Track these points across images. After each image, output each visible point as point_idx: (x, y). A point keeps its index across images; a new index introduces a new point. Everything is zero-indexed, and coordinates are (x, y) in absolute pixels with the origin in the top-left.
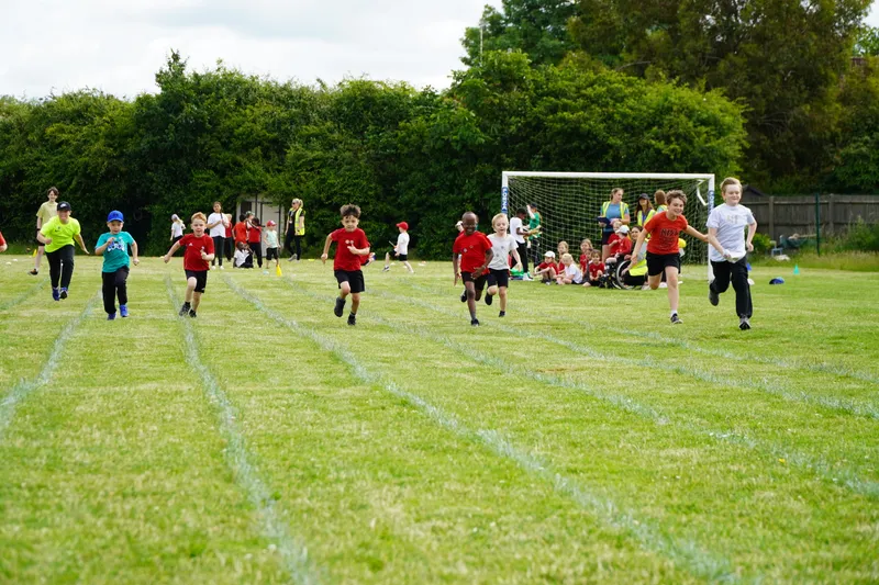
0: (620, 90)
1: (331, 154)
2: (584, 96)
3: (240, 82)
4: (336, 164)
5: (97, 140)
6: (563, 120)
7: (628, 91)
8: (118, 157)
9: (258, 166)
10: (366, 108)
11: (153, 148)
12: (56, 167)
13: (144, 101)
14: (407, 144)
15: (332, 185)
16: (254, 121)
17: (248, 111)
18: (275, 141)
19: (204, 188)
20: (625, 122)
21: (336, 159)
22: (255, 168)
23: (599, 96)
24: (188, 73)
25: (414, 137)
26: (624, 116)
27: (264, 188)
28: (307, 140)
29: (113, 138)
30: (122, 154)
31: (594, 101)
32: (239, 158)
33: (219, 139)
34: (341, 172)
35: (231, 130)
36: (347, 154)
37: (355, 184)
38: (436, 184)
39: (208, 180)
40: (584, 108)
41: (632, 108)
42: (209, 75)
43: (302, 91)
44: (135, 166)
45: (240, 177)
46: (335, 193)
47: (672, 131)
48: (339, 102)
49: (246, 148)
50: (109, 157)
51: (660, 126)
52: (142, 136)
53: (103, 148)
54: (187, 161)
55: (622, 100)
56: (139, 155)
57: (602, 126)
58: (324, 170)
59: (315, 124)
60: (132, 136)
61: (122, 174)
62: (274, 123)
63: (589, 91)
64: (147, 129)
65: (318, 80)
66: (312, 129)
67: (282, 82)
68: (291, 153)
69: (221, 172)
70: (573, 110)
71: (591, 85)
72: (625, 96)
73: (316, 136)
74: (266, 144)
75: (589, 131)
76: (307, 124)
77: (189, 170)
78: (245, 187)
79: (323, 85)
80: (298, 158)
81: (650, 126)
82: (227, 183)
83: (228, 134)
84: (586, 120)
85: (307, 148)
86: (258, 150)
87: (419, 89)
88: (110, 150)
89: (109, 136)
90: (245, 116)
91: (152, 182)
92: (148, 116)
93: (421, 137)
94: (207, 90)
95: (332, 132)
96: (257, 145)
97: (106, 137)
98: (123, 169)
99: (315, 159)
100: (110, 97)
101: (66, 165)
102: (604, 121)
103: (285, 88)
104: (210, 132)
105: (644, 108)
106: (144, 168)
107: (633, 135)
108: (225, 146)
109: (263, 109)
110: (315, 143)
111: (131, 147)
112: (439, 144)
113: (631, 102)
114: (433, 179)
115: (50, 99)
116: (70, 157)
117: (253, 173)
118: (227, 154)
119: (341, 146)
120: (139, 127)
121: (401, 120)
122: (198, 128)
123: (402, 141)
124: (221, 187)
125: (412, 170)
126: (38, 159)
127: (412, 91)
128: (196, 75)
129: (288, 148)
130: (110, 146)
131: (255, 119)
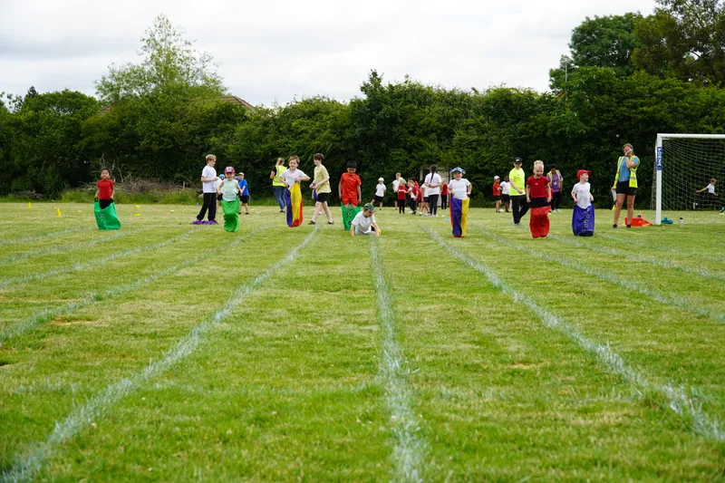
0: (680, 91)
1: (483, 137)
2: (655, 95)
3: (421, 90)
4: (487, 144)
5: (325, 130)
6: (643, 112)
7: (686, 91)
8: (340, 141)
9: (435, 146)
10: (505, 106)
11: (363, 134)
12: (299, 147)
13: (356, 104)
14: (536, 130)
15: (485, 158)
16: (431, 116)
17: (426, 110)
18: (445, 129)
19: (398, 160)
20: (686, 113)
21: (487, 140)
22: (432, 147)
23: (665, 95)
24: (384, 84)
25: (540, 126)
26: (685, 108)
27: (439, 160)
28: (467, 128)
29: (336, 129)
30: (343, 139)
31: (663, 97)
32: (421, 140)
33: (407, 128)
34: (491, 149)
35: (415, 123)
36: (494, 137)
37: (500, 157)
38: (556, 157)
39: (400, 155)
40: (657, 103)
41: (689, 103)
42: (399, 86)
43: (464, 96)
44: (351, 146)
45: (422, 153)
46: (487, 163)
47: (719, 118)
48: (488, 103)
49: (425, 134)
50: (333, 141)
51: (710, 115)
52: (355, 127)
53: (330, 135)
54: (387, 143)
55: (682, 97)
56: (354, 139)
57: (670, 116)
58: (479, 148)
59: (472, 117)
60: (348, 127)
61: (343, 152)
62: (444, 117)
63: (659, 92)
64: (359, 123)
65: (473, 89)
66: (470, 121)
67: (449, 89)
68: (456, 137)
69: (409, 150)
70: (649, 105)
71: (660, 88)
72: (685, 95)
73: (473, 125)
74: (439, 131)
75: (661, 119)
76: (467, 118)
77: (388, 150)
78: (426, 160)
79: (476, 92)
80: (461, 140)
81: (703, 115)
82: (413, 157)
83: (412, 125)
84: (660, 111)
85: (468, 134)
86: (433, 136)
87: (540, 94)
88: (334, 137)
89: (334, 127)
90: (424, 112)
91: (363, 157)
92: (359, 114)
93: (545, 126)
94: (399, 96)
95: (483, 122)
96: (433, 132)
97: (331, 128)
98: (342, 148)
99: (474, 141)
100: (334, 102)
101: (305, 146)
102: (670, 112)
103: (451, 93)
104: (402, 124)
105: (699, 102)
106: (357, 148)
107: (692, 121)
108: (412, 133)
109: (437, 108)
110: (473, 130)
111: (348, 135)
112: (557, 132)
113: (690, 99)
114: (553, 153)
115: (294, 103)
116: (308, 141)
117: (432, 150)
118: (412, 137)
119: (490, 132)
120: (353, 122)
121: (530, 114)
122: (393, 121)
123: (533, 128)
124: (409, 160)
125: (539, 147)
126: (287, 143)
127: (536, 94)
128: (391, 86)
129: (454, 134)
130: (334, 133)
131: (431, 115)
